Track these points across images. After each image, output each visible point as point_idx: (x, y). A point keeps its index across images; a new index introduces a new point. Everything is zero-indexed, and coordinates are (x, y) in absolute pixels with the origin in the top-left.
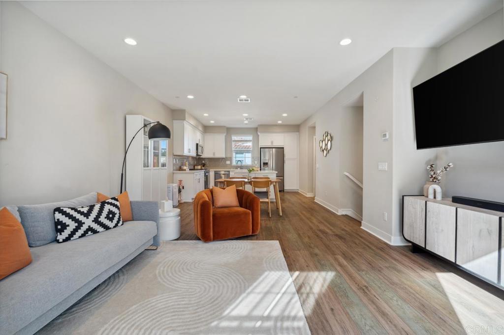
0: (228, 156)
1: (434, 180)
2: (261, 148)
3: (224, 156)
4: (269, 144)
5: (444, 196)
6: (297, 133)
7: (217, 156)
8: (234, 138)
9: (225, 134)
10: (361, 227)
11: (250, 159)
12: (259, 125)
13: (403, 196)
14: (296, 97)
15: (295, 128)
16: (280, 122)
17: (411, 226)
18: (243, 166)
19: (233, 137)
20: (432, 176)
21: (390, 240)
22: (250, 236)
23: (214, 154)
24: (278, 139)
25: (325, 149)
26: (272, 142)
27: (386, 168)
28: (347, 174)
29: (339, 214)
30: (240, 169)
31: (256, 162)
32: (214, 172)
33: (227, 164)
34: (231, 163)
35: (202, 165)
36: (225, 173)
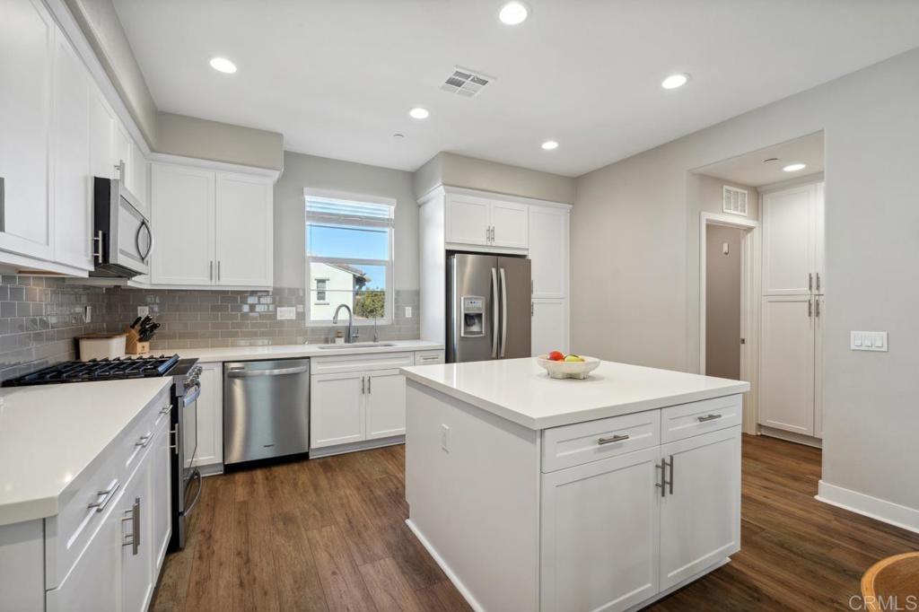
0: (288, 282)
2: (449, 254)
3: (267, 282)
4: (479, 240)
7: (230, 280)
8: (314, 201)
9: (276, 175)
18: (357, 329)
19: (307, 198)
23: (215, 269)
26: (491, 233)
30: (347, 340)
31: (409, 312)
32: (219, 370)
33: (281, 323)
34: (302, 316)
35: (135, 333)
36: (284, 371)
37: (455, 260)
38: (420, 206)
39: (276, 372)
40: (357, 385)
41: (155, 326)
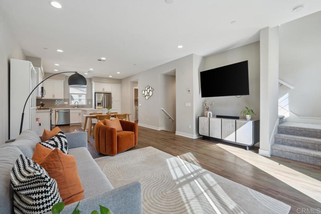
0: (66, 98)
1: (208, 109)
2: (95, 93)
3: (62, 98)
4: (101, 91)
5: (213, 116)
6: (120, 84)
7: (56, 98)
9: (64, 81)
10: (176, 134)
11: (85, 100)
12: (94, 77)
13: (199, 117)
14: (135, 64)
15: (119, 81)
16: (111, 76)
17: (203, 129)
18: (79, 106)
20: (207, 108)
21: (193, 137)
22: (134, 147)
23: (54, 96)
24: (107, 88)
25: (147, 95)
26: (103, 89)
27: (190, 105)
28: (163, 109)
29: (159, 130)
30: (77, 108)
31: (90, 103)
32: (55, 111)
33: (65, 104)
34: (69, 103)
35: (41, 105)
36: (66, 111)
37: (96, 94)
38: (92, 84)
39: (64, 111)
40: (78, 114)
41: (44, 105)
